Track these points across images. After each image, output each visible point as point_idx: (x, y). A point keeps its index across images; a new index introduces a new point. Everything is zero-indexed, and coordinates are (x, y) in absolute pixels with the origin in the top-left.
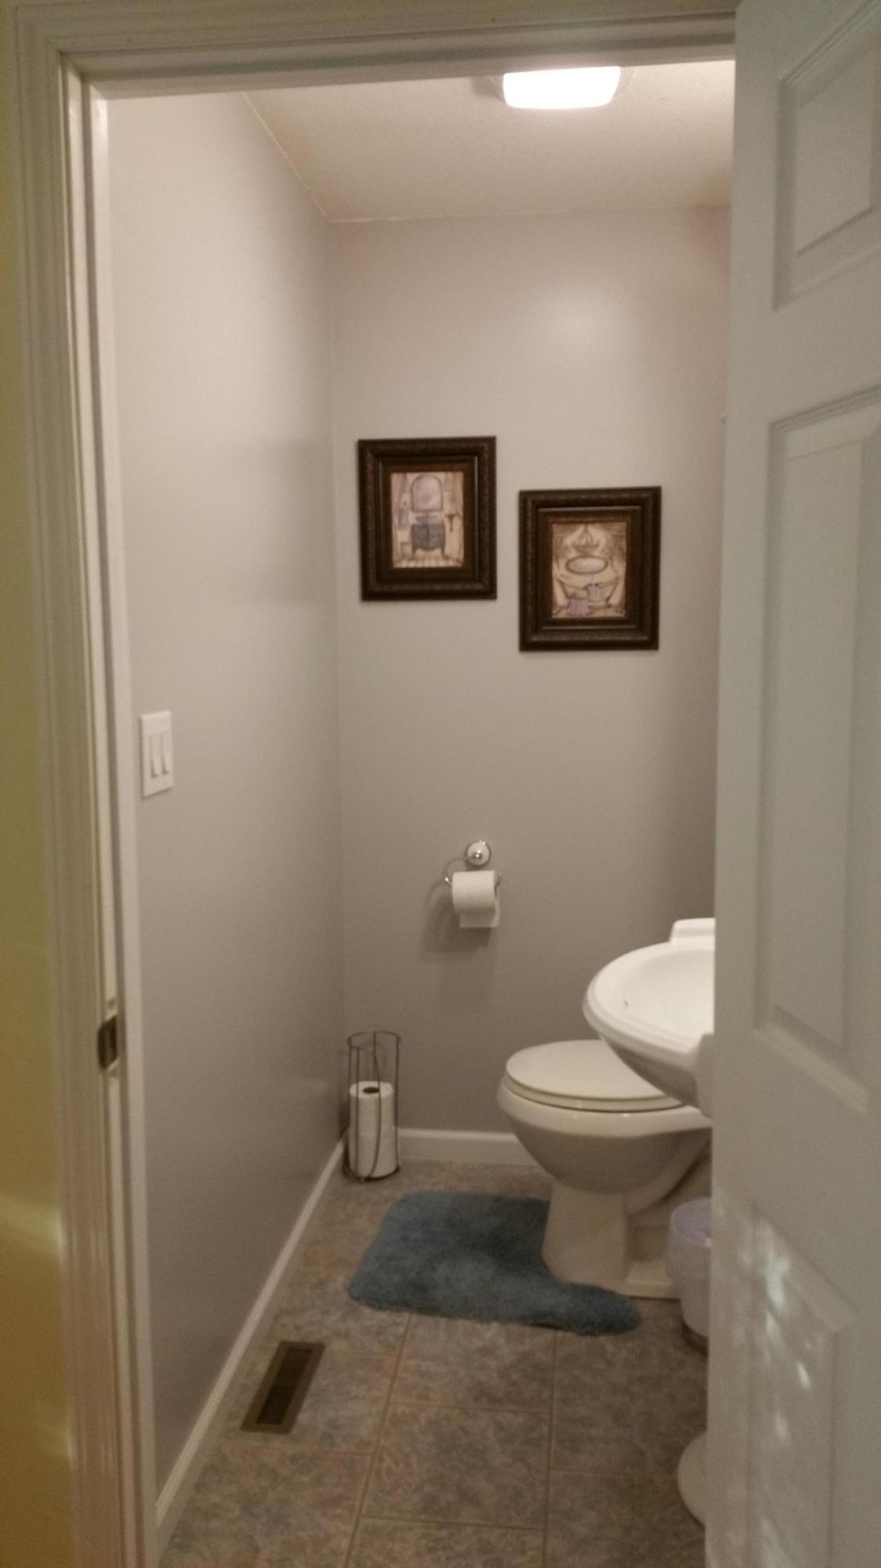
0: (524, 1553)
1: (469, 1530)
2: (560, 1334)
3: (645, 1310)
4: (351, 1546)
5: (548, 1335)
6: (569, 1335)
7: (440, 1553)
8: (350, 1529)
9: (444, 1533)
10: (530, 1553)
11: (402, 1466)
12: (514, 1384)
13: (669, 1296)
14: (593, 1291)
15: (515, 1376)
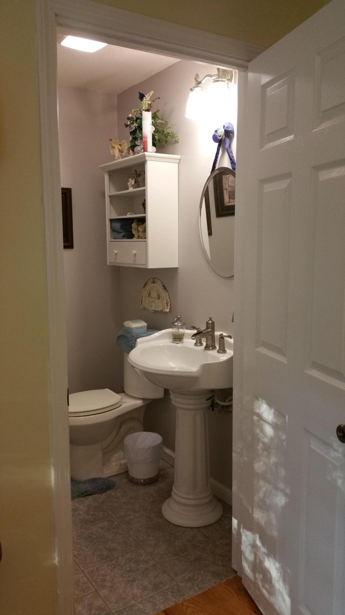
0: (142, 555)
1: (120, 558)
2: (94, 496)
3: (114, 479)
4: (88, 579)
5: (91, 498)
6: (97, 495)
7: (118, 567)
8: (83, 575)
9: (114, 562)
10: (143, 555)
11: (81, 551)
12: (93, 515)
13: (118, 473)
14: (94, 480)
15: (92, 513)
